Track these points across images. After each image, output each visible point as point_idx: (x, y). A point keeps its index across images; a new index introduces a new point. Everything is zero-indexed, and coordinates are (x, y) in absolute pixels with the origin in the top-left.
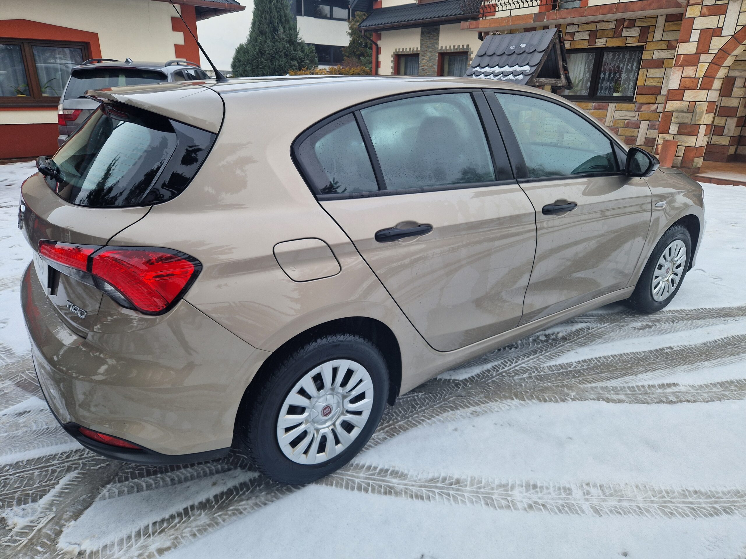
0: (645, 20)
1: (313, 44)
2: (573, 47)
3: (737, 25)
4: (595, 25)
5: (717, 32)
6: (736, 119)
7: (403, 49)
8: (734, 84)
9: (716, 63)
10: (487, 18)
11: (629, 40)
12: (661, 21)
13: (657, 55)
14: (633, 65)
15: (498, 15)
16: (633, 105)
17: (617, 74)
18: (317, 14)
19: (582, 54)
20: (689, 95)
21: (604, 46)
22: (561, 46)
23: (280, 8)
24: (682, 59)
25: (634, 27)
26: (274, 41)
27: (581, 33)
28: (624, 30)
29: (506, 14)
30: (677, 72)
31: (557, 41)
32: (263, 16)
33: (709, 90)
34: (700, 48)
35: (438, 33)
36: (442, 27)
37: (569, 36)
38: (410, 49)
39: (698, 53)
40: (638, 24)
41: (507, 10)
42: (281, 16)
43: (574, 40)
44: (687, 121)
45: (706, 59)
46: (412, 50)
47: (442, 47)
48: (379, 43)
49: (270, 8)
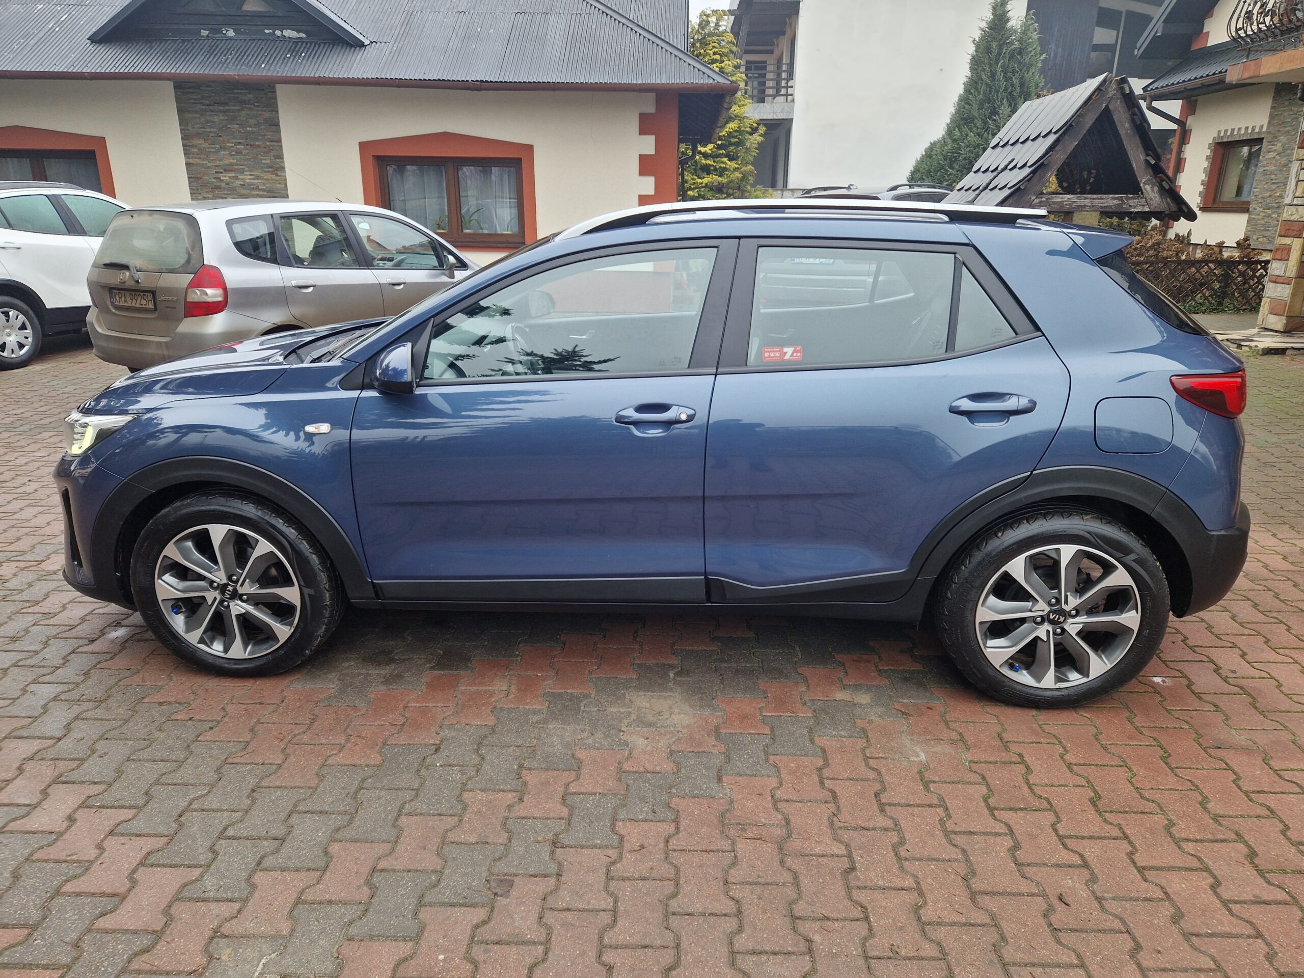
7: (1233, 131)
22: (1133, 122)
31: (1118, 105)
38: (1247, 129)
46: (1250, 131)
48: (1190, 120)
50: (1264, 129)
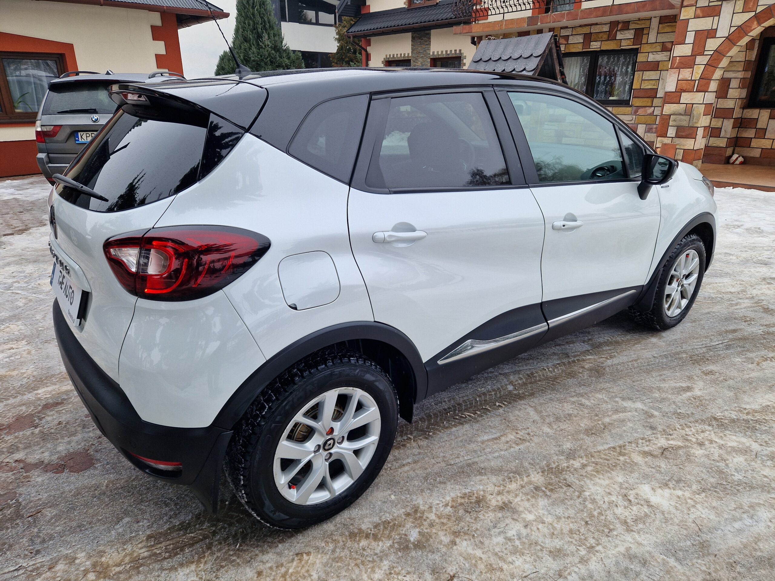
0: (639, 22)
1: (299, 51)
2: (567, 51)
3: (731, 27)
4: (588, 28)
5: (711, 33)
6: (733, 120)
7: (394, 55)
8: (729, 85)
9: (712, 65)
10: (480, 22)
11: (624, 43)
12: (655, 23)
13: (652, 58)
14: (627, 68)
15: (491, 19)
16: (630, 109)
17: (613, 78)
18: (302, 20)
19: (576, 58)
20: (686, 98)
21: (599, 49)
22: (557, 50)
23: (263, 14)
24: (677, 61)
25: (628, 29)
26: (259, 47)
27: (575, 36)
28: (618, 33)
29: (499, 18)
30: (673, 75)
31: (554, 45)
32: (246, 22)
33: (705, 92)
34: (696, 49)
35: (430, 39)
36: (433, 31)
37: (563, 40)
38: (401, 54)
39: (694, 55)
40: (632, 26)
41: (500, 14)
42: (265, 22)
43: (568, 44)
44: (685, 124)
45: (702, 60)
46: (403, 56)
47: (433, 52)
48: (368, 49)
49: (253, 14)
50: (410, 55)
